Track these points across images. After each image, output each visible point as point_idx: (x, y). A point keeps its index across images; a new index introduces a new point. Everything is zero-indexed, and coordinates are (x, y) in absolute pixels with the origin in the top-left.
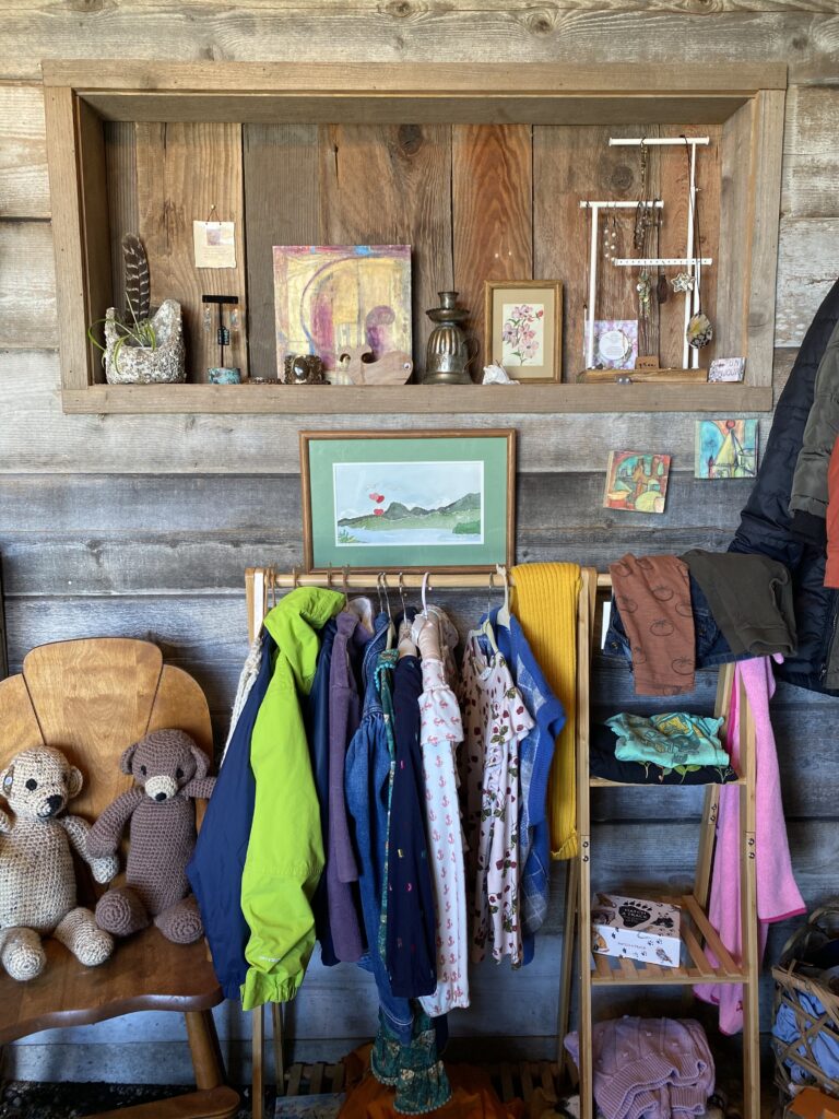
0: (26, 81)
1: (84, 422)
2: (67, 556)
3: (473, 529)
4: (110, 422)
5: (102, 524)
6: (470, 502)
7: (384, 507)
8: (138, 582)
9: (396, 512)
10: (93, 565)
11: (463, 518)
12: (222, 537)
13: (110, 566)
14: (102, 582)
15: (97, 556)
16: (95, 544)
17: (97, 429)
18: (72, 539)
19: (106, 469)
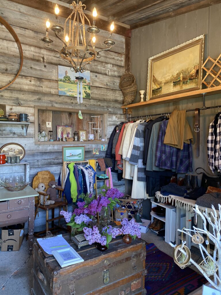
0: (32, 107)
1: (37, 146)
2: (34, 162)
3: (80, 157)
4: (40, 146)
5: (39, 158)
6: (80, 154)
7: (71, 155)
8: (43, 165)
9: (72, 155)
10: (37, 163)
11: (79, 156)
12: (53, 159)
13: (39, 163)
14: (39, 165)
15: (38, 162)
16: (38, 160)
17: (38, 147)
18: (35, 160)
19: (39, 151)
